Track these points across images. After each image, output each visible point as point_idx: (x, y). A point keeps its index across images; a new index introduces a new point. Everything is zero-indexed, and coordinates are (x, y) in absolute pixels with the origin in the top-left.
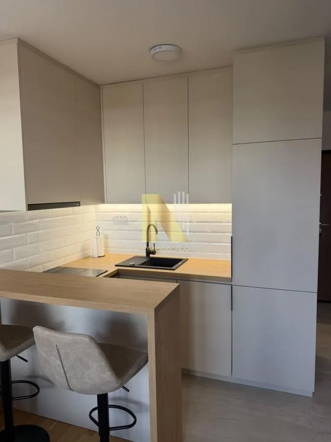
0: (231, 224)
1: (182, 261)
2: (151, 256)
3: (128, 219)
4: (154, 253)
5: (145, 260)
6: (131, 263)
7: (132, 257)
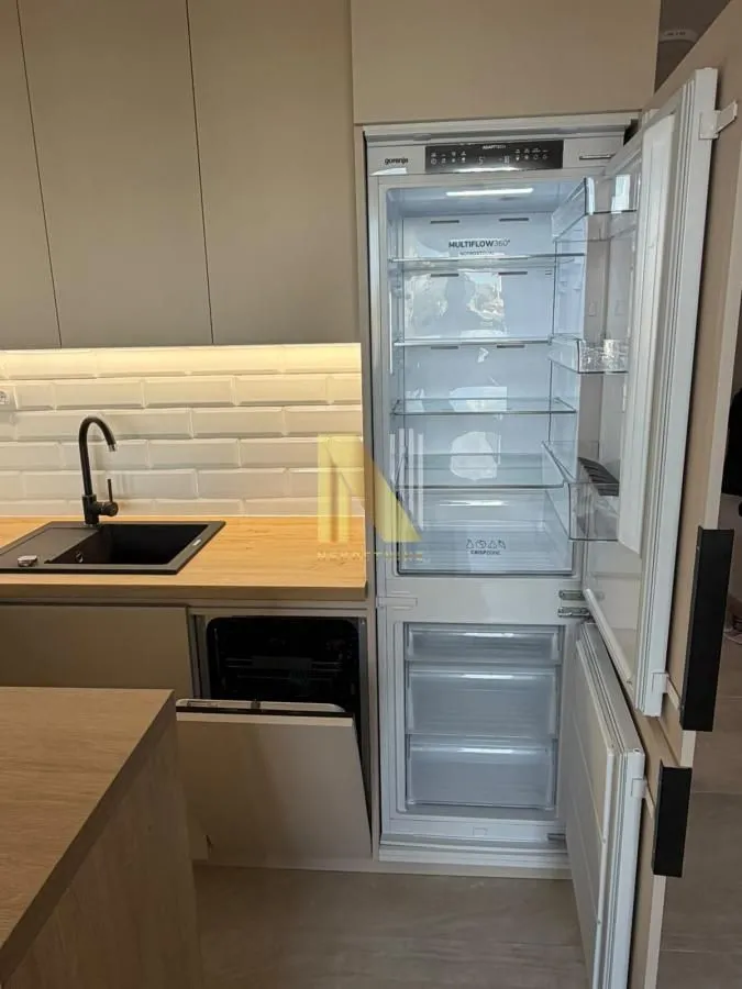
0: (360, 408)
1: (205, 534)
2: (103, 519)
3: (13, 403)
4: (111, 509)
5: (79, 538)
6: (20, 559)
7: (35, 527)
